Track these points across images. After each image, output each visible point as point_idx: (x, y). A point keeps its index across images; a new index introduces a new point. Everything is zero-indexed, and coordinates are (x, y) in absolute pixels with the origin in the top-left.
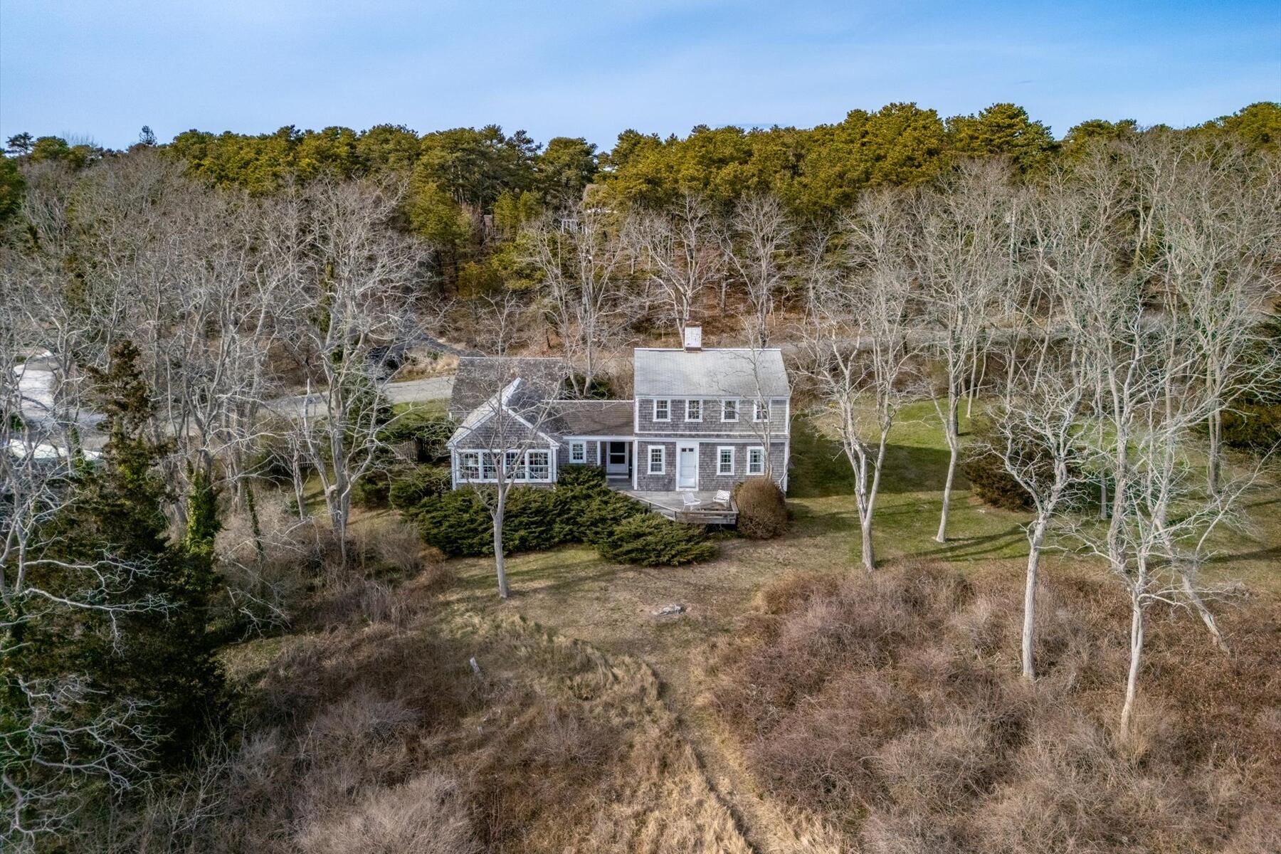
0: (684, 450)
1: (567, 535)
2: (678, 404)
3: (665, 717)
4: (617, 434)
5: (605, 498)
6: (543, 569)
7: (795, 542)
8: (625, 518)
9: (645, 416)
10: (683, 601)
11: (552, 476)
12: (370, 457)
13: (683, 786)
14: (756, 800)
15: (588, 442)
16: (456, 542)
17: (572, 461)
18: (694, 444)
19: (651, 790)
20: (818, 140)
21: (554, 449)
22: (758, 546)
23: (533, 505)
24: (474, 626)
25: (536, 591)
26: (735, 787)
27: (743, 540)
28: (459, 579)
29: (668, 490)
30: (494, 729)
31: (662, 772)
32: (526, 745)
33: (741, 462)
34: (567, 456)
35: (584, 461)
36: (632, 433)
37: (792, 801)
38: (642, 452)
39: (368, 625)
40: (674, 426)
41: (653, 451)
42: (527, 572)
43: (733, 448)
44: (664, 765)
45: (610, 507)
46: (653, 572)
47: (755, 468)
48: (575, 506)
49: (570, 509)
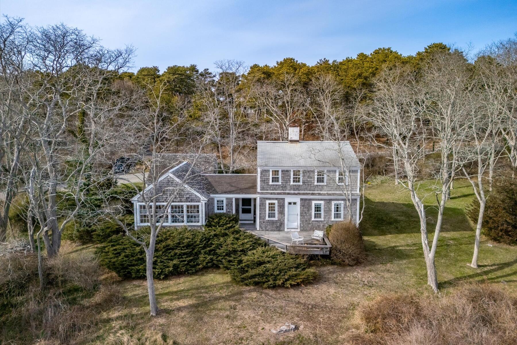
0: (290, 203)
1: (209, 262)
2: (286, 172)
4: (246, 193)
5: (237, 236)
6: (188, 290)
7: (372, 268)
8: (251, 250)
9: (264, 181)
11: (202, 221)
12: (77, 208)
15: (227, 199)
16: (128, 269)
17: (216, 211)
18: (297, 199)
20: (345, 64)
21: (204, 203)
22: (346, 271)
23: (186, 241)
25: (179, 309)
27: (336, 266)
28: (124, 298)
29: (279, 230)
33: (328, 211)
34: (213, 208)
35: (224, 211)
36: (255, 192)
38: (262, 205)
40: (284, 187)
41: (269, 204)
42: (176, 292)
43: (322, 202)
45: (240, 242)
46: (271, 292)
47: (337, 216)
48: (216, 242)
49: (212, 244)
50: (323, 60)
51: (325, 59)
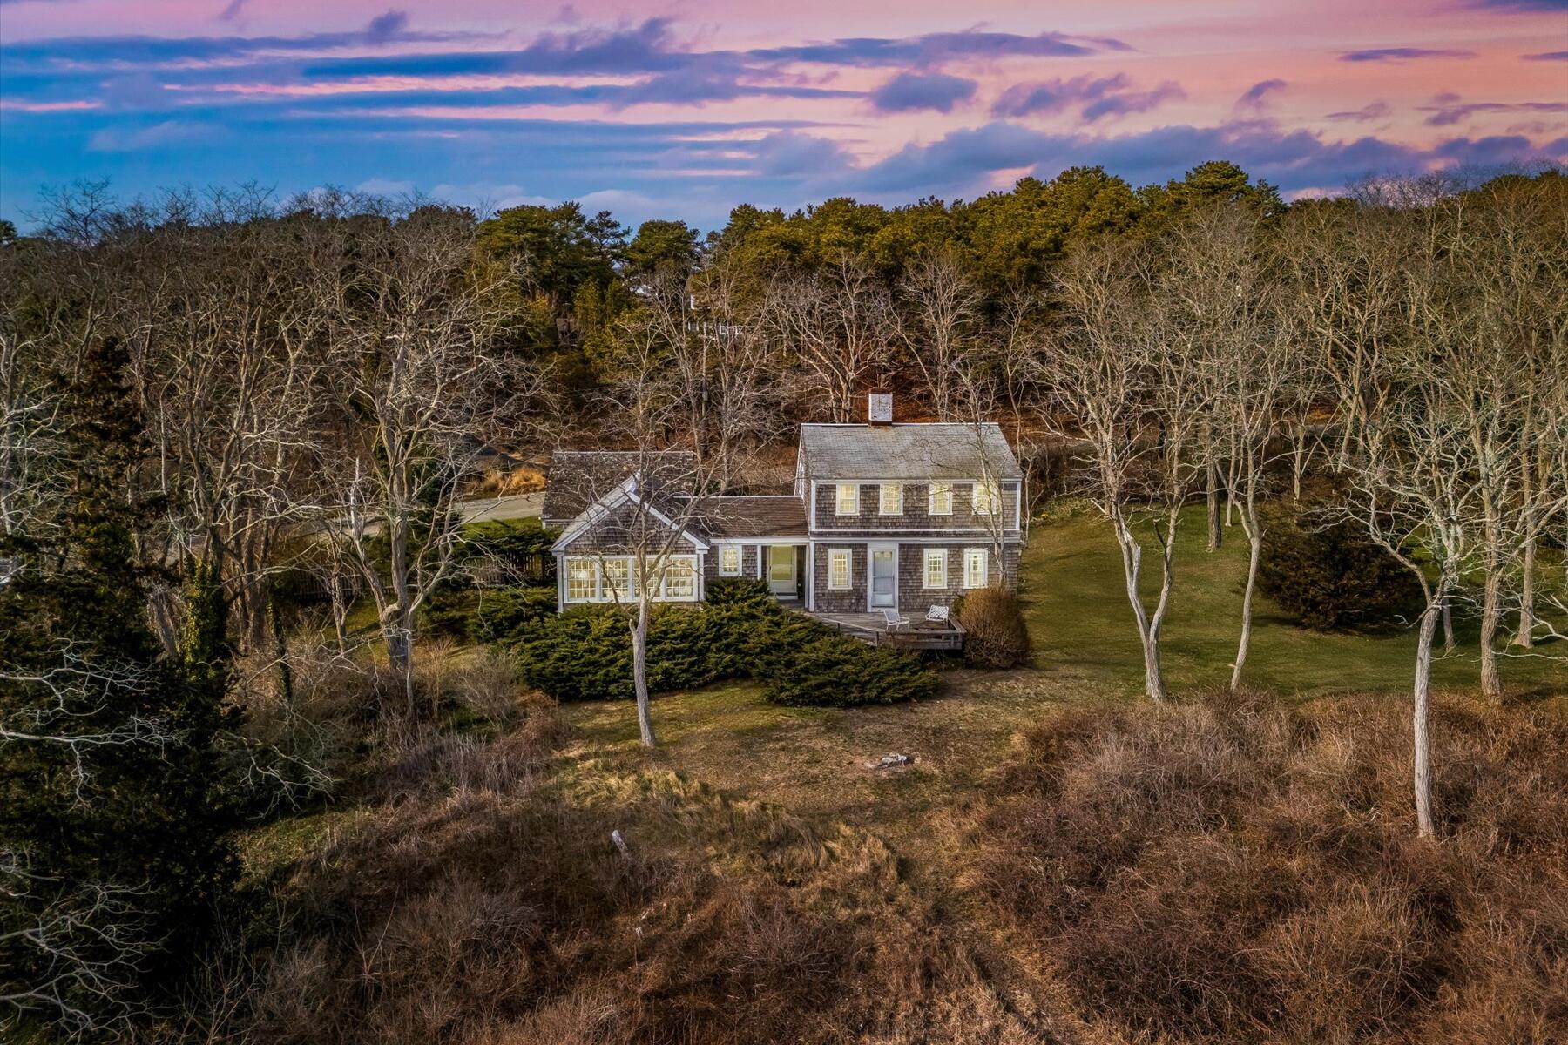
0: (878, 555)
1: (727, 667)
2: (869, 490)
3: (917, 907)
4: (784, 536)
5: (776, 618)
8: (808, 642)
9: (825, 508)
10: (907, 749)
11: (698, 592)
13: (964, 1005)
14: (1079, 1023)
15: (745, 547)
16: (570, 680)
17: (723, 573)
18: (892, 545)
19: (915, 1012)
20: (985, 211)
21: (701, 554)
22: (994, 678)
23: (677, 627)
24: (609, 789)
26: (1041, 1005)
27: (974, 671)
28: (579, 729)
29: (856, 611)
30: (658, 930)
31: (929, 986)
32: (711, 953)
33: (956, 569)
34: (717, 567)
35: (741, 574)
37: (1139, 1023)
38: (821, 558)
39: (451, 794)
40: (865, 520)
41: (836, 557)
43: (944, 551)
44: (930, 976)
45: (784, 629)
47: (975, 578)
48: (735, 630)
49: (727, 634)
50: (927, 200)
51: (932, 198)
